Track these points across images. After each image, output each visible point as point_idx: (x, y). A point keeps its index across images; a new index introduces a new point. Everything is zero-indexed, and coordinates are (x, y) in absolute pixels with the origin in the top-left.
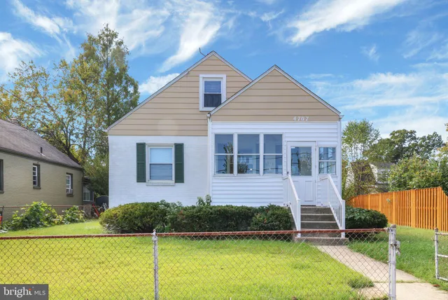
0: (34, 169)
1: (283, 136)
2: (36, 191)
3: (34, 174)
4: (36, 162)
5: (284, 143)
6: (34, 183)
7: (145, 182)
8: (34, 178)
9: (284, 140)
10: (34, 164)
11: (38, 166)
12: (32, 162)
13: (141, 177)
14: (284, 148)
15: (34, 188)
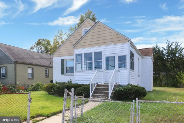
0: (46, 70)
1: (102, 52)
2: (47, 78)
3: (46, 72)
4: (47, 68)
5: (103, 55)
6: (46, 75)
7: (64, 74)
8: (46, 74)
9: (103, 54)
10: (46, 69)
11: (48, 69)
12: (45, 68)
13: (63, 73)
14: (102, 57)
15: (46, 77)
